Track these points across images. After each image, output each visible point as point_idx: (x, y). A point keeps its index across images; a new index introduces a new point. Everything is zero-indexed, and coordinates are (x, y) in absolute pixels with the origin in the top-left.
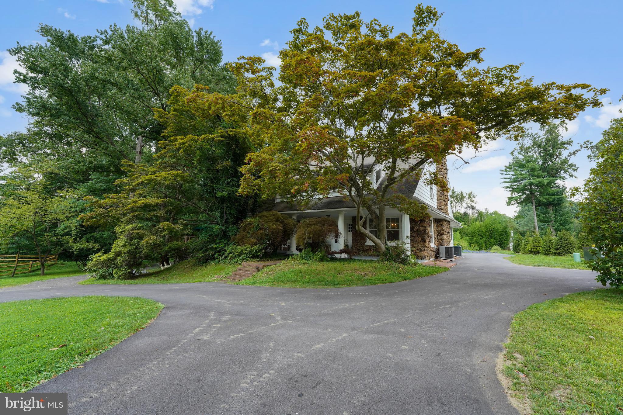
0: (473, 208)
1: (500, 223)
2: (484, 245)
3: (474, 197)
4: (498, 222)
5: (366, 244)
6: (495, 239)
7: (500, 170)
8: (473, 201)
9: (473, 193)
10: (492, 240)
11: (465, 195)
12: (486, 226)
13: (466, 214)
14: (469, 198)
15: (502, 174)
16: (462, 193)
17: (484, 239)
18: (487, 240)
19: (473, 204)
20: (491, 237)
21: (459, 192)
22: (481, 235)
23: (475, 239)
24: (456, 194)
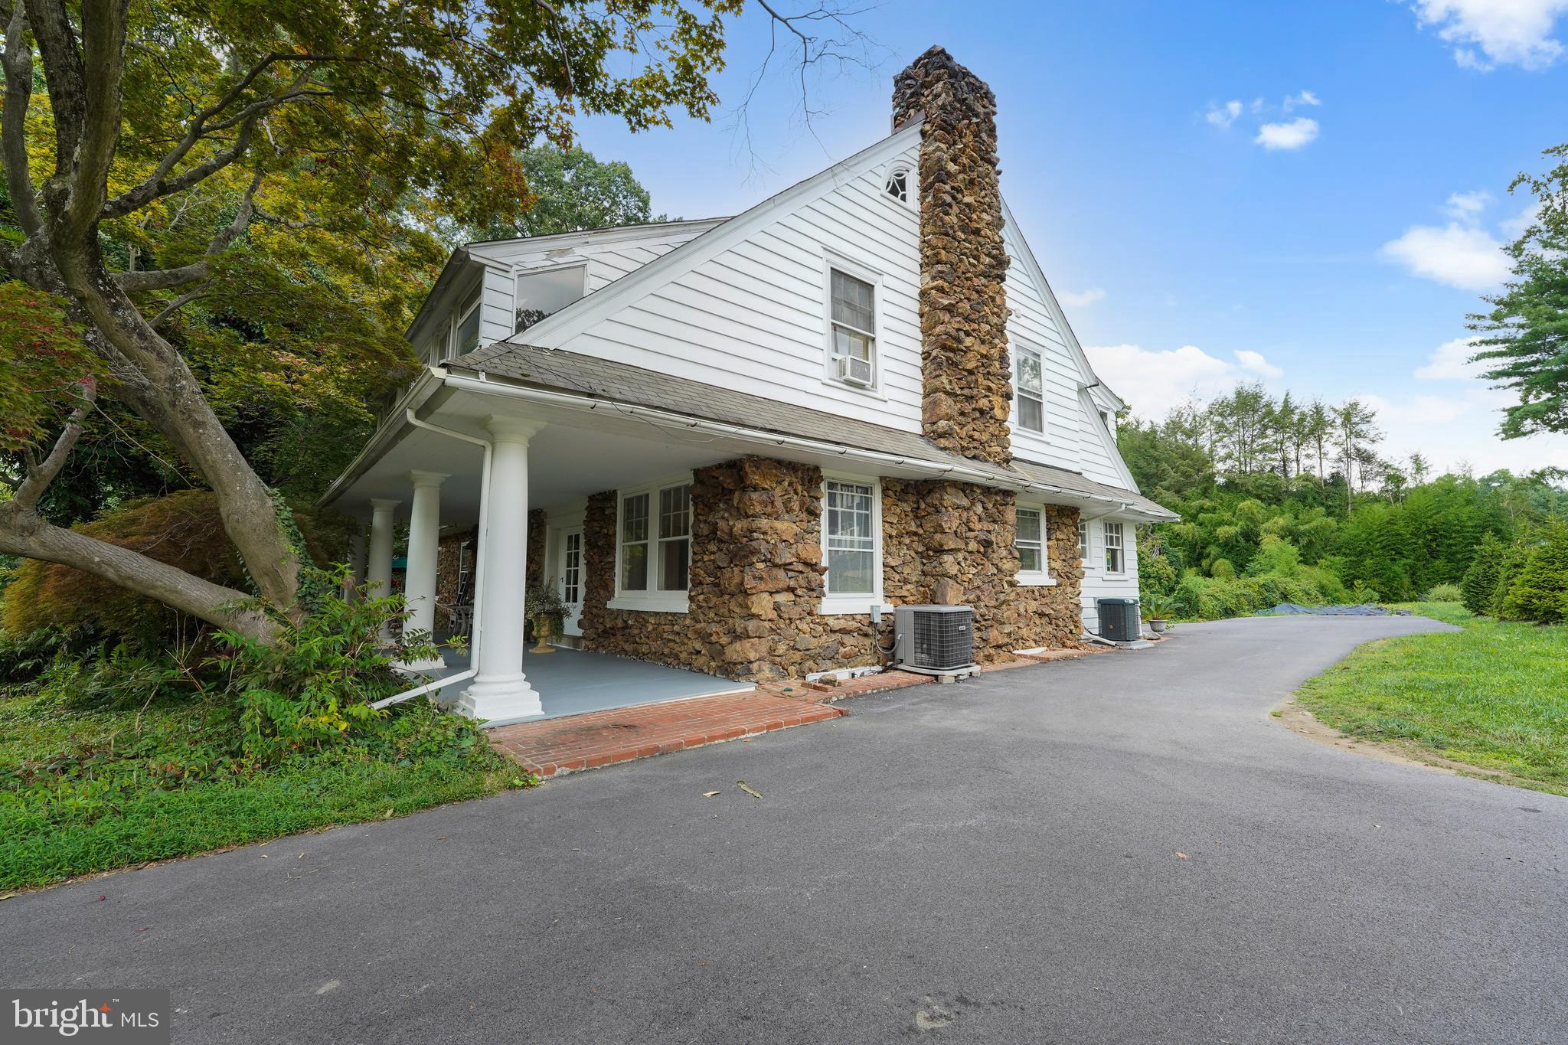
0: (1366, 458)
1: (1469, 502)
2: (1406, 581)
3: (1366, 419)
4: (1461, 500)
5: (610, 605)
6: (1450, 561)
7: (1468, 316)
8: (1358, 435)
9: (1359, 407)
10: (1439, 563)
11: (1329, 415)
12: (1413, 517)
13: (1337, 480)
14: (1344, 425)
15: (1474, 327)
16: (1318, 410)
17: (1405, 561)
18: (1419, 564)
19: (1363, 444)
20: (1434, 555)
21: (1307, 407)
22: (1395, 548)
23: (1368, 562)
24: (1296, 418)
